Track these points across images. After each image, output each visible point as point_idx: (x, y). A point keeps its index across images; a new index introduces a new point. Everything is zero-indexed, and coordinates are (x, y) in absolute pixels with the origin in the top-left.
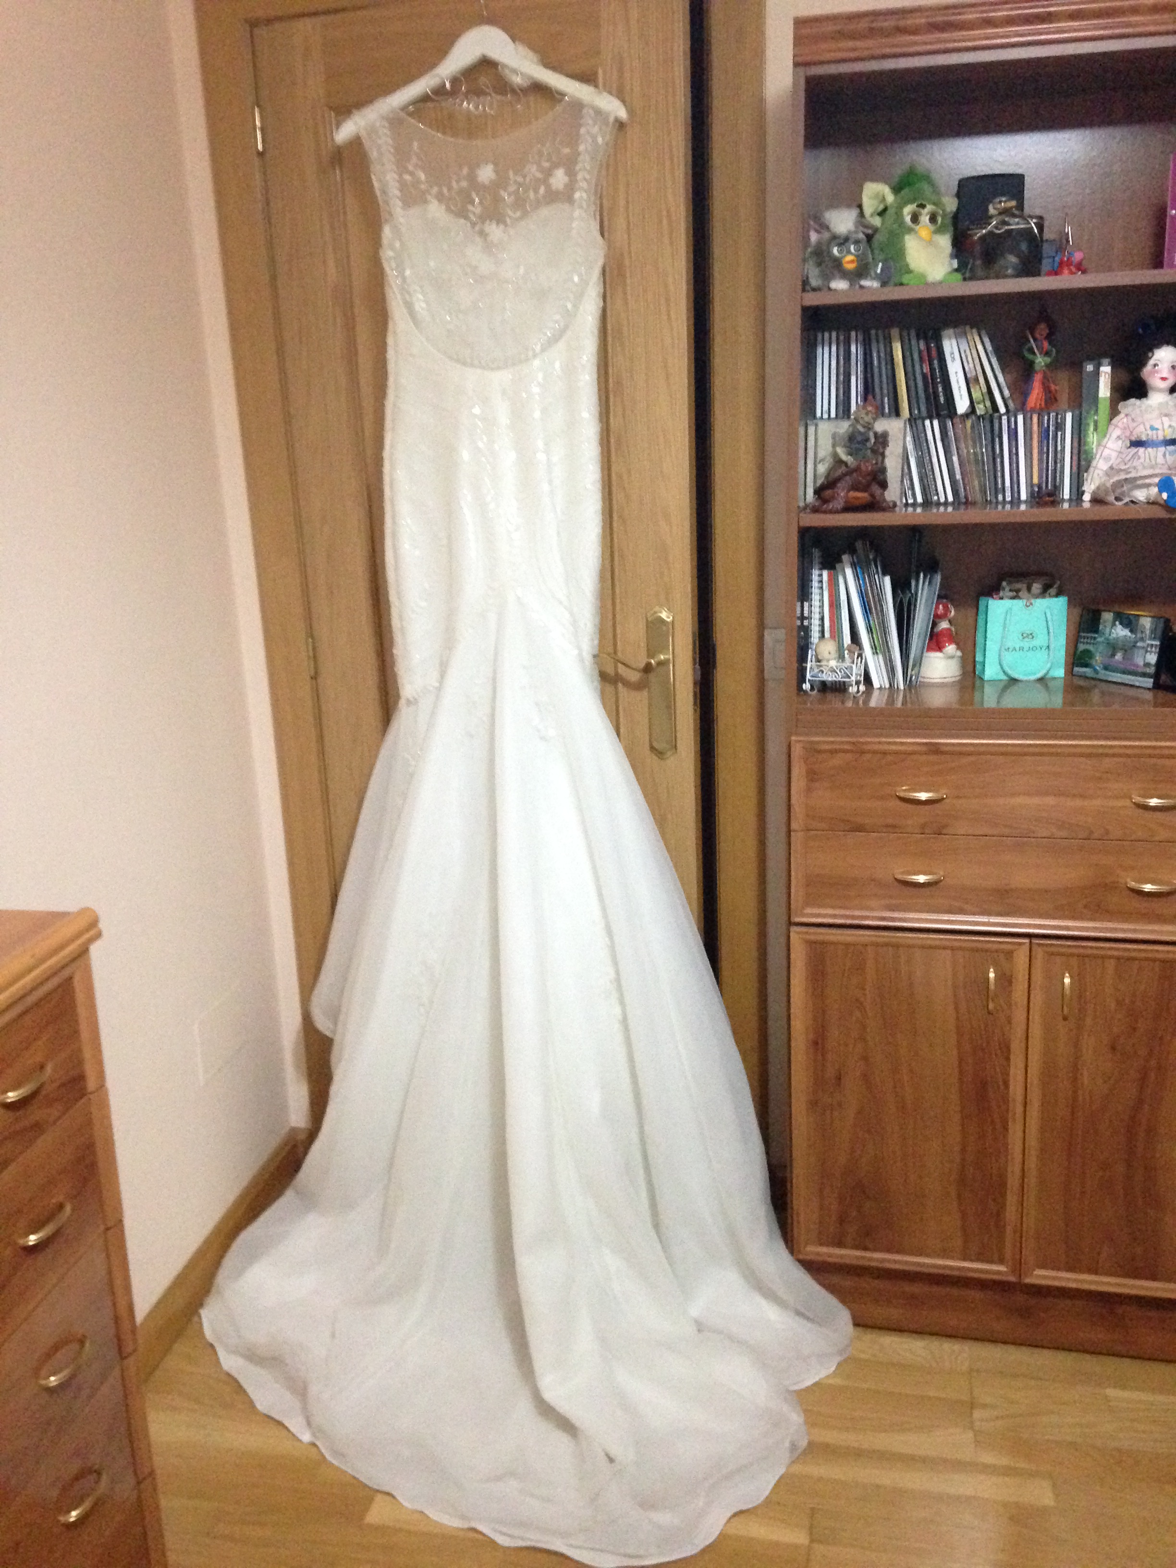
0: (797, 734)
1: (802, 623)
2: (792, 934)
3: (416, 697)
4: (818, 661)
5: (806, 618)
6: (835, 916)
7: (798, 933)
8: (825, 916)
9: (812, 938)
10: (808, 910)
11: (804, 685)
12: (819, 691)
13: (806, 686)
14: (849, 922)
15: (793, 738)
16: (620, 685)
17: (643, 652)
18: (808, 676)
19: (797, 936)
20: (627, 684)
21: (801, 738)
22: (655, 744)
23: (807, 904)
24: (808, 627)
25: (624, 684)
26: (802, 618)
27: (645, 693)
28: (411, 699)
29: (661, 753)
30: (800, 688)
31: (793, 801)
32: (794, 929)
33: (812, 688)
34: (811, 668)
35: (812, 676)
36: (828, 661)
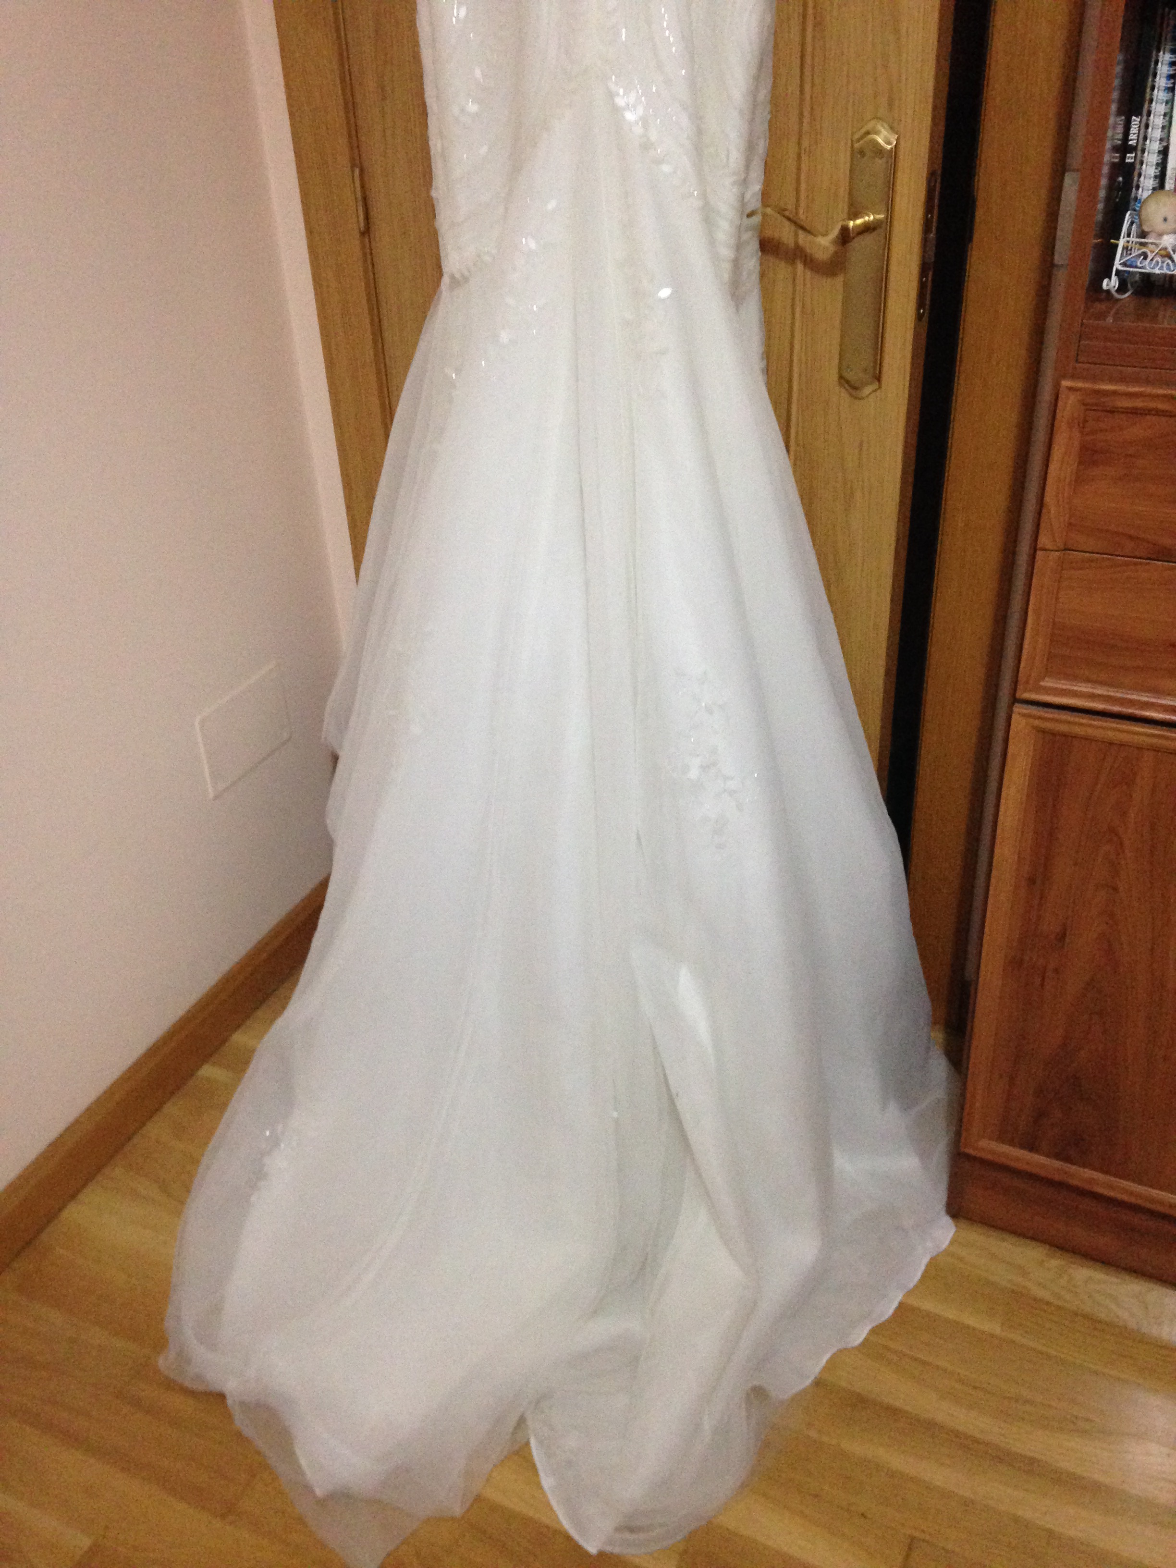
0: (1073, 377)
1: (1123, 158)
2: (1015, 717)
3: (466, 273)
4: (1143, 234)
5: (1133, 149)
6: (1092, 697)
7: (1024, 715)
8: (1075, 694)
9: (1049, 725)
10: (1048, 683)
11: (1105, 281)
12: (1136, 293)
13: (1111, 284)
14: (1116, 709)
15: (1065, 383)
16: (800, 267)
17: (843, 206)
18: (1117, 265)
19: (1023, 721)
20: (809, 262)
21: (1080, 385)
22: (845, 374)
23: (1048, 672)
24: (1132, 165)
25: (805, 264)
26: (1124, 148)
27: (839, 280)
28: (458, 276)
29: (855, 388)
30: (1095, 285)
31: (1047, 499)
32: (1018, 709)
33: (1122, 289)
34: (1125, 248)
35: (1124, 264)
36: (1160, 235)
